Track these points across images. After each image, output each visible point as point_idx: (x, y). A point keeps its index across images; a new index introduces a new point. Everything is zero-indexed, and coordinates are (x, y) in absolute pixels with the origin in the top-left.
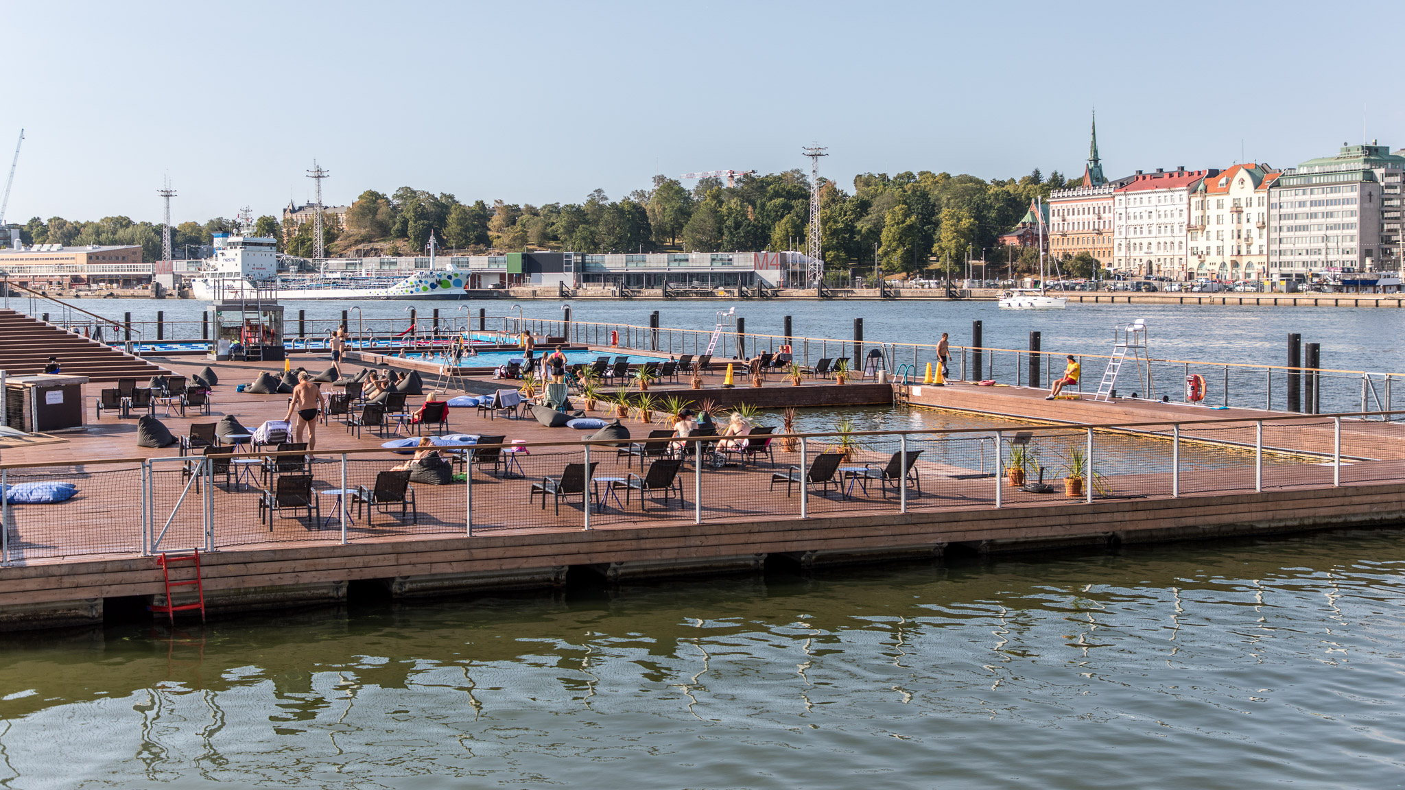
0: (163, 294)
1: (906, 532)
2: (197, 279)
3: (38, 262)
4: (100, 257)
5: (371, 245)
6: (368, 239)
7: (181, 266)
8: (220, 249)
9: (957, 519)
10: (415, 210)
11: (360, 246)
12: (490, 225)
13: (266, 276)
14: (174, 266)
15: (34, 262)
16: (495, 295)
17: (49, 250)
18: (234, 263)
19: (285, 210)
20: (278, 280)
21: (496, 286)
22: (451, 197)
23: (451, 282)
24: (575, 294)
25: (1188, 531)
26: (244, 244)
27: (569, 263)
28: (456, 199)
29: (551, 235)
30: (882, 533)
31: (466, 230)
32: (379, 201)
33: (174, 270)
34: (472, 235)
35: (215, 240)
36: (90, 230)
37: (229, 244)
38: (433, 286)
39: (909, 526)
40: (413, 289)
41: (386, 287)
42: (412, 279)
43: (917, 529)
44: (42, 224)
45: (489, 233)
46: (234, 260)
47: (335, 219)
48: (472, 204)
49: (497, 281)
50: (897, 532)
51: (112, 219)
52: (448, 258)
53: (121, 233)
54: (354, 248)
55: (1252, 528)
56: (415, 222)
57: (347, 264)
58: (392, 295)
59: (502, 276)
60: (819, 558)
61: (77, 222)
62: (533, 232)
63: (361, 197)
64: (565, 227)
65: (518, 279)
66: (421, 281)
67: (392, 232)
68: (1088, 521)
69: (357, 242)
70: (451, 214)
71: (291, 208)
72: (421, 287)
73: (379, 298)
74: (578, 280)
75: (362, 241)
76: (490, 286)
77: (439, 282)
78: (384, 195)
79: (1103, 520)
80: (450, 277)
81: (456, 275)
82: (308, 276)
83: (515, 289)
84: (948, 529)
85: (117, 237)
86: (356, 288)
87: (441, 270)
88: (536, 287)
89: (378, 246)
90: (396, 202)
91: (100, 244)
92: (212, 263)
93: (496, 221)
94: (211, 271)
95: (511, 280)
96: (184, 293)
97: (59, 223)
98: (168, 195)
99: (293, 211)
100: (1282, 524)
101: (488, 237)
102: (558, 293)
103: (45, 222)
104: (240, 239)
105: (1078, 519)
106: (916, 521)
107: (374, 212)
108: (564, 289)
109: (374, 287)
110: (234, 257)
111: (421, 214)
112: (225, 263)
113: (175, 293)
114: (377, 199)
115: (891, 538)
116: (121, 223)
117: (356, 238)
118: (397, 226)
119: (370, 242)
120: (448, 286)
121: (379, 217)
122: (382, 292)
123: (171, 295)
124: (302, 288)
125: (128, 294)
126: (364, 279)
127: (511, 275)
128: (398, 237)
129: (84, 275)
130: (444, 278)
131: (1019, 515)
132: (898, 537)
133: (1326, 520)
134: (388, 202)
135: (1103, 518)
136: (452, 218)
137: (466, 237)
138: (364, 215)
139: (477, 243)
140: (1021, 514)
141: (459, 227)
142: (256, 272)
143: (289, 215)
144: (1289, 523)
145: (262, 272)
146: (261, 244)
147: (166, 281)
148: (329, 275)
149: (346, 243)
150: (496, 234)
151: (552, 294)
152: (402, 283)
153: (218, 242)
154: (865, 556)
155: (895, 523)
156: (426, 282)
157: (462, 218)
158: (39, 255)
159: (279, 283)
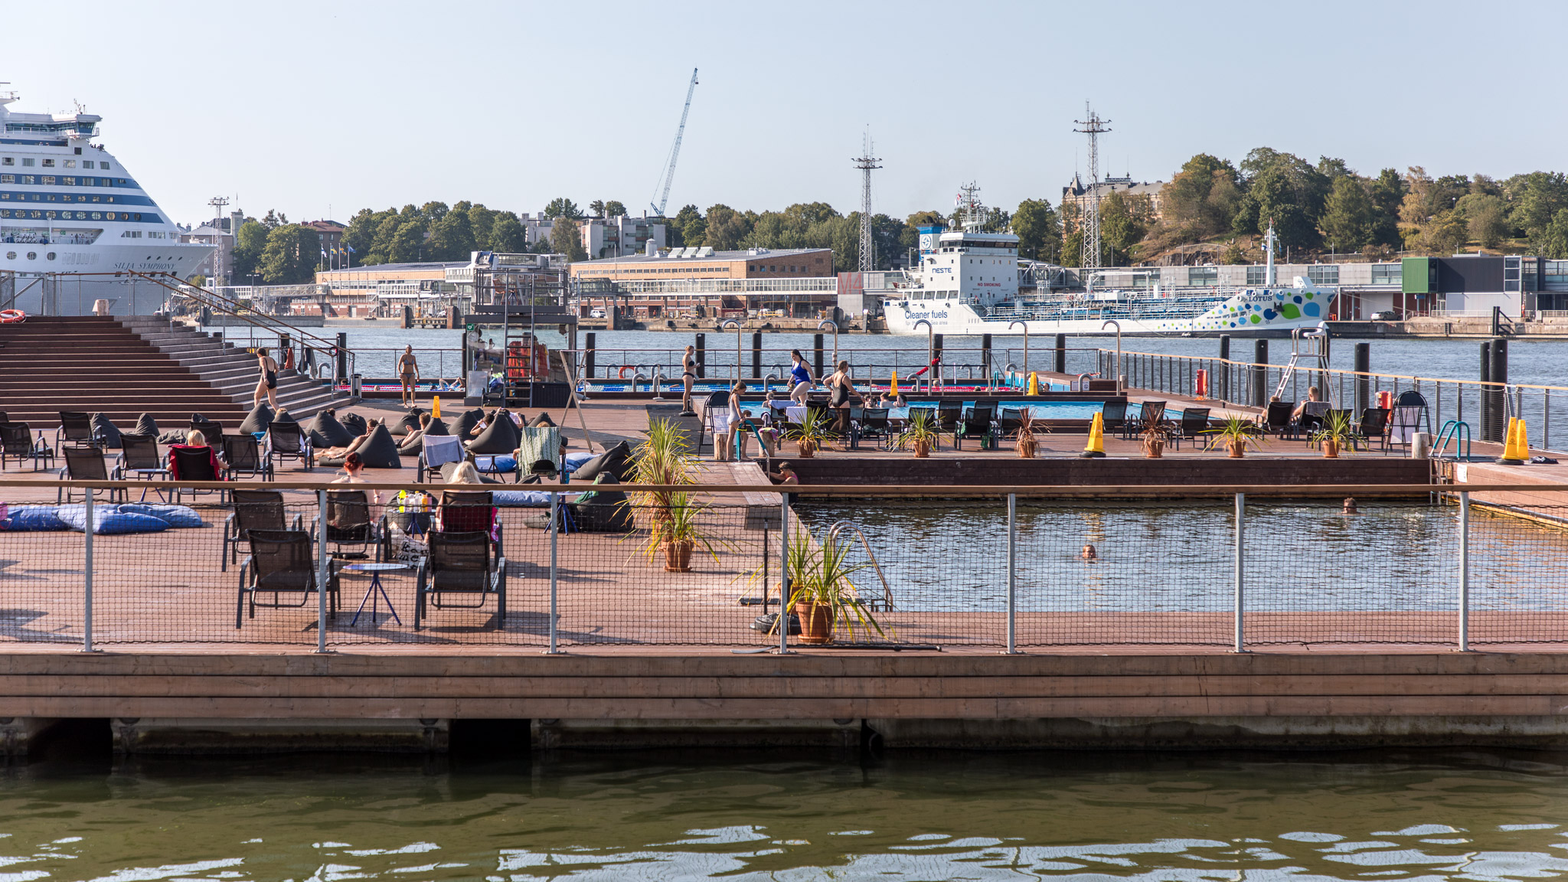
0: (845, 325)
1: (314, 692)
2: (892, 302)
3: (677, 275)
4: (767, 268)
5: (1197, 247)
6: (1193, 236)
7: (874, 281)
8: (927, 252)
9: (440, 670)
10: (1271, 186)
11: (1179, 249)
12: (1402, 211)
13: (1000, 296)
14: (866, 281)
15: (670, 275)
16: (1379, 330)
17: (693, 257)
18: (950, 275)
19: (1065, 190)
20: (1018, 304)
21: (1386, 316)
22: (1339, 164)
23: (1300, 307)
24: (1520, 329)
25: (1061, 730)
26: (965, 244)
27: (1515, 274)
28: (1348, 166)
29: (1512, 229)
30: (258, 691)
31: (1359, 219)
32: (1217, 172)
33: (865, 287)
34: (1369, 229)
35: (922, 237)
36: (766, 225)
37: (942, 244)
38: (1269, 315)
39: (323, 680)
40: (1236, 320)
41: (1190, 315)
42: (1234, 303)
43: (342, 688)
44: (698, 216)
45: (1400, 225)
46: (949, 270)
47: (1144, 202)
48: (1375, 175)
49: (1388, 306)
50: (295, 691)
51: (804, 207)
52: (1304, 267)
53: (814, 230)
54: (1169, 253)
55: (1238, 733)
56: (1271, 207)
57: (1135, 277)
58: (1199, 329)
59: (1397, 297)
60: (153, 736)
61: (750, 213)
62: (1477, 223)
63: (1186, 166)
64: (1533, 214)
65: (1423, 303)
66: (1248, 306)
67: (1234, 225)
68: (766, 692)
69: (1175, 242)
70: (1332, 192)
71: (1075, 186)
72: (1249, 316)
73: (1179, 334)
74: (1529, 305)
75: (1184, 240)
76: (1375, 316)
77: (1280, 308)
78: (1226, 163)
79: (807, 692)
80: (1298, 299)
81: (1309, 296)
82: (1065, 297)
83: (1418, 322)
84: (416, 692)
85: (806, 236)
86: (1142, 317)
87: (1284, 287)
88: (1453, 317)
89: (1208, 248)
90: (1247, 174)
91: (779, 246)
92: (915, 275)
93: (1410, 205)
94: (913, 288)
95: (1411, 304)
96: (875, 325)
97: (723, 213)
98: (868, 166)
99: (1079, 191)
100: (1322, 729)
101: (1397, 231)
102: (1490, 329)
103: (703, 213)
104: (959, 236)
105: (743, 686)
106: (338, 670)
107: (1204, 189)
108: (1502, 321)
109: (1170, 316)
110: (948, 265)
111: (1282, 193)
112: (935, 275)
113: (863, 325)
114: (1213, 168)
115: (280, 702)
116: (817, 213)
117: (1174, 235)
118: (1244, 213)
119: (1197, 242)
120: (1294, 315)
121: (1212, 199)
122: (1184, 325)
123: (856, 328)
124: (1055, 317)
125: (793, 326)
126: (1155, 302)
127: (1410, 296)
128: (1243, 233)
129: (741, 295)
130: (1288, 301)
131: (592, 671)
132: (297, 702)
133: (1448, 728)
134: (1233, 174)
135: (806, 687)
136: (1335, 198)
137: (1358, 233)
138: (1187, 196)
139: (1377, 242)
140: (596, 668)
141: (1346, 216)
142: (984, 290)
143: (1071, 198)
144: (1343, 728)
145: (994, 290)
146: (993, 245)
147: (852, 306)
148: (1100, 296)
149: (1158, 243)
150: (1410, 226)
151: (1480, 329)
152: (1216, 309)
153: (926, 240)
154: (261, 738)
155: (288, 671)
156: (1258, 308)
157: (1351, 200)
158: (678, 265)
159: (1019, 308)
